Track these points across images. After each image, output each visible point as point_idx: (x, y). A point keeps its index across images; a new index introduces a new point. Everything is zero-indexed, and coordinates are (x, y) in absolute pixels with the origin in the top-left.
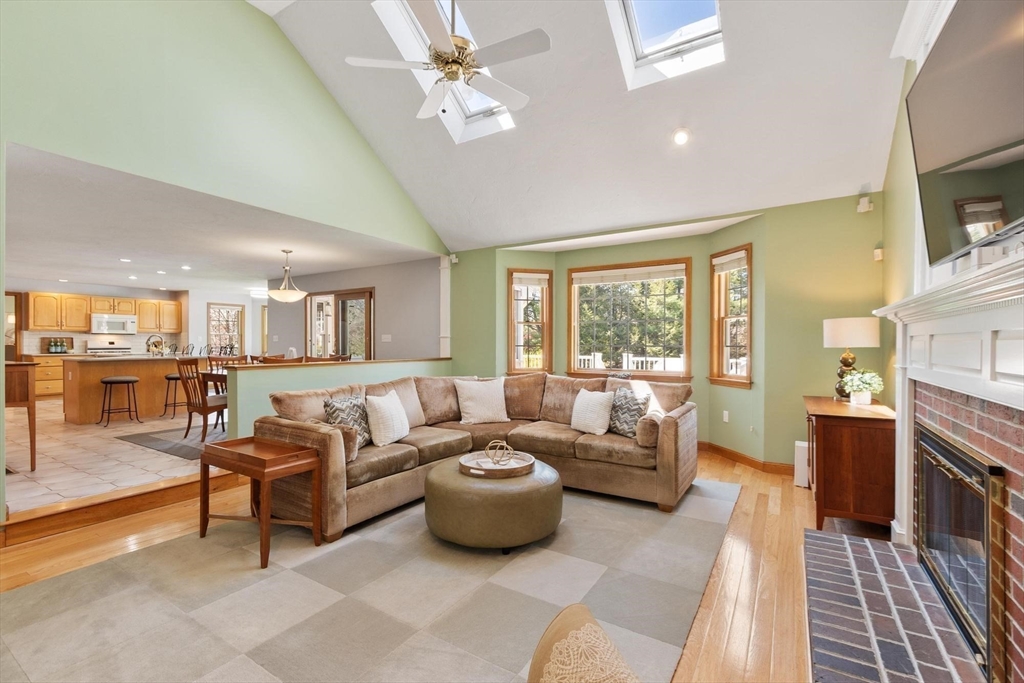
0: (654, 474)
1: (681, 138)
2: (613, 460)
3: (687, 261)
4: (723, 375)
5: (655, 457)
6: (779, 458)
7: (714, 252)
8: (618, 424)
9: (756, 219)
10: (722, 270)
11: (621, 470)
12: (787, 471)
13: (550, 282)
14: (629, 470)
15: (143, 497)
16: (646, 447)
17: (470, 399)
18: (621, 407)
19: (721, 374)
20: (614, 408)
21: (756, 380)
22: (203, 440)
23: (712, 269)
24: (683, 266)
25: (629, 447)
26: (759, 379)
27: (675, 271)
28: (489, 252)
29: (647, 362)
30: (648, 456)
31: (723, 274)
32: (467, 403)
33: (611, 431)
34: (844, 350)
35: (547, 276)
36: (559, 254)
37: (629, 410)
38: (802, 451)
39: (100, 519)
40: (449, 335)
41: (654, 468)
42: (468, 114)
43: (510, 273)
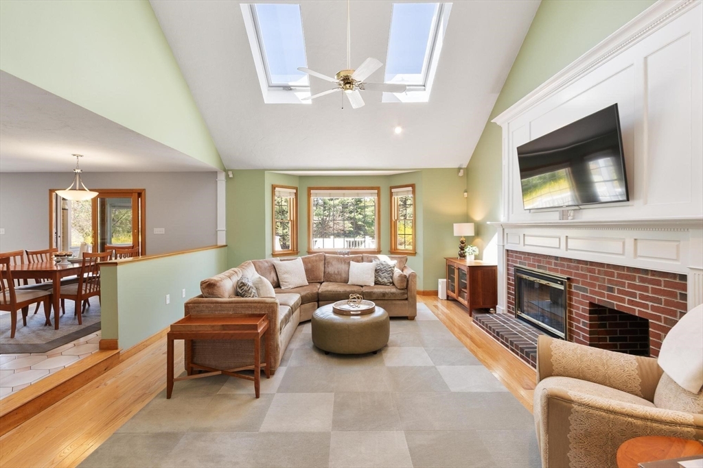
0: (406, 302)
1: (398, 130)
2: (386, 298)
3: (378, 188)
4: (397, 249)
5: (407, 294)
6: (430, 288)
7: (393, 185)
8: (380, 279)
9: (416, 173)
10: (397, 195)
11: (390, 302)
12: (436, 293)
13: (296, 194)
14: (394, 302)
15: (59, 388)
16: (402, 289)
17: (286, 272)
18: (380, 270)
19: (396, 249)
20: (377, 271)
21: (418, 251)
22: (13, 336)
23: (391, 194)
24: (376, 191)
25: (394, 290)
26: (420, 250)
27: (372, 194)
28: (261, 172)
29: (356, 241)
30: (404, 294)
31: (396, 197)
32: (285, 276)
33: (376, 283)
34: (461, 237)
35: (295, 191)
36: (301, 177)
37: (386, 270)
38: (442, 284)
39: (26, 418)
40: (225, 229)
41: (407, 299)
42: (271, 85)
43: (274, 187)
